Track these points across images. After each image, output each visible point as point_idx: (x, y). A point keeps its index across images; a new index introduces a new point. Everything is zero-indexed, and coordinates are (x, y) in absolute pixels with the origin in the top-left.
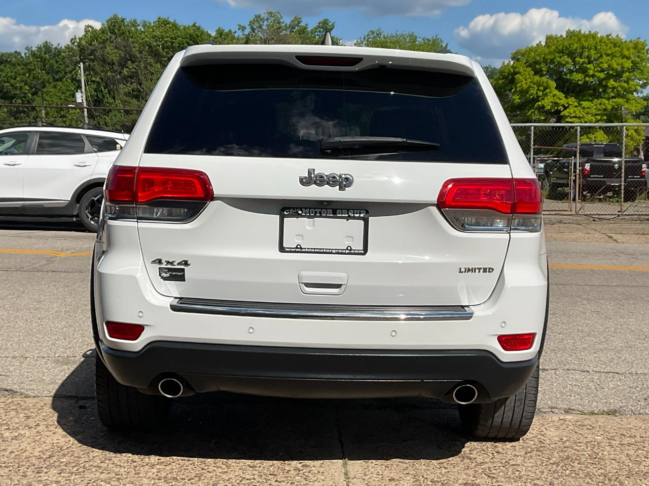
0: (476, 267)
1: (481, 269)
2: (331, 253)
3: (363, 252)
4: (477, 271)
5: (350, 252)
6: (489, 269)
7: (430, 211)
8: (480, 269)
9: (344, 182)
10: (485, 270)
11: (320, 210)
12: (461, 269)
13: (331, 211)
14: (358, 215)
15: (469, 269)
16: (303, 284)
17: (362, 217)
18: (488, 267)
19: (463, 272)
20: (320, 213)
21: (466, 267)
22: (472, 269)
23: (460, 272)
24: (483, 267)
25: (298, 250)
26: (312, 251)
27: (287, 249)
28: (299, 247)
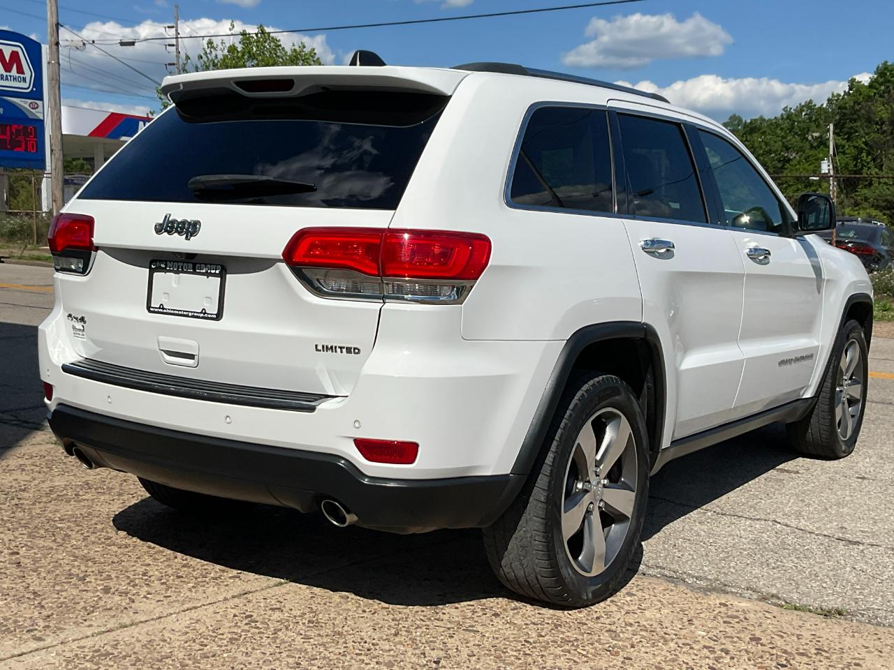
0: (338, 345)
1: (344, 348)
2: (187, 316)
3: (215, 316)
4: (338, 350)
5: (204, 315)
6: (355, 349)
7: (278, 269)
8: (341, 348)
9: (190, 229)
10: (349, 350)
11: (182, 264)
12: (316, 346)
13: (191, 265)
14: (213, 271)
15: (327, 347)
16: (163, 352)
17: (217, 274)
18: (353, 346)
19: (320, 351)
20: (182, 268)
21: (323, 344)
22: (332, 347)
23: (317, 350)
24: (346, 346)
25: (161, 310)
26: (172, 312)
27: (152, 309)
28: (162, 307)
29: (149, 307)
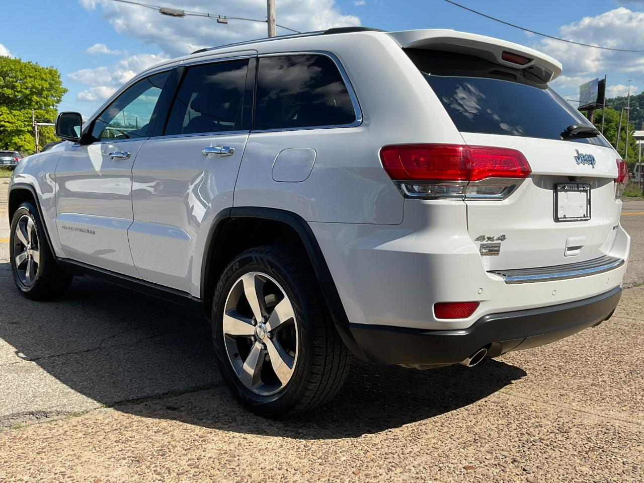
5: (585, 219)
11: (572, 185)
13: (577, 185)
16: (567, 249)
17: (587, 190)
20: (572, 188)
25: (565, 219)
26: (571, 219)
27: (560, 220)
28: (565, 217)
29: (557, 219)
